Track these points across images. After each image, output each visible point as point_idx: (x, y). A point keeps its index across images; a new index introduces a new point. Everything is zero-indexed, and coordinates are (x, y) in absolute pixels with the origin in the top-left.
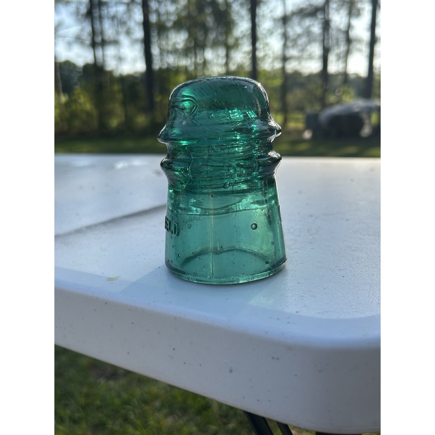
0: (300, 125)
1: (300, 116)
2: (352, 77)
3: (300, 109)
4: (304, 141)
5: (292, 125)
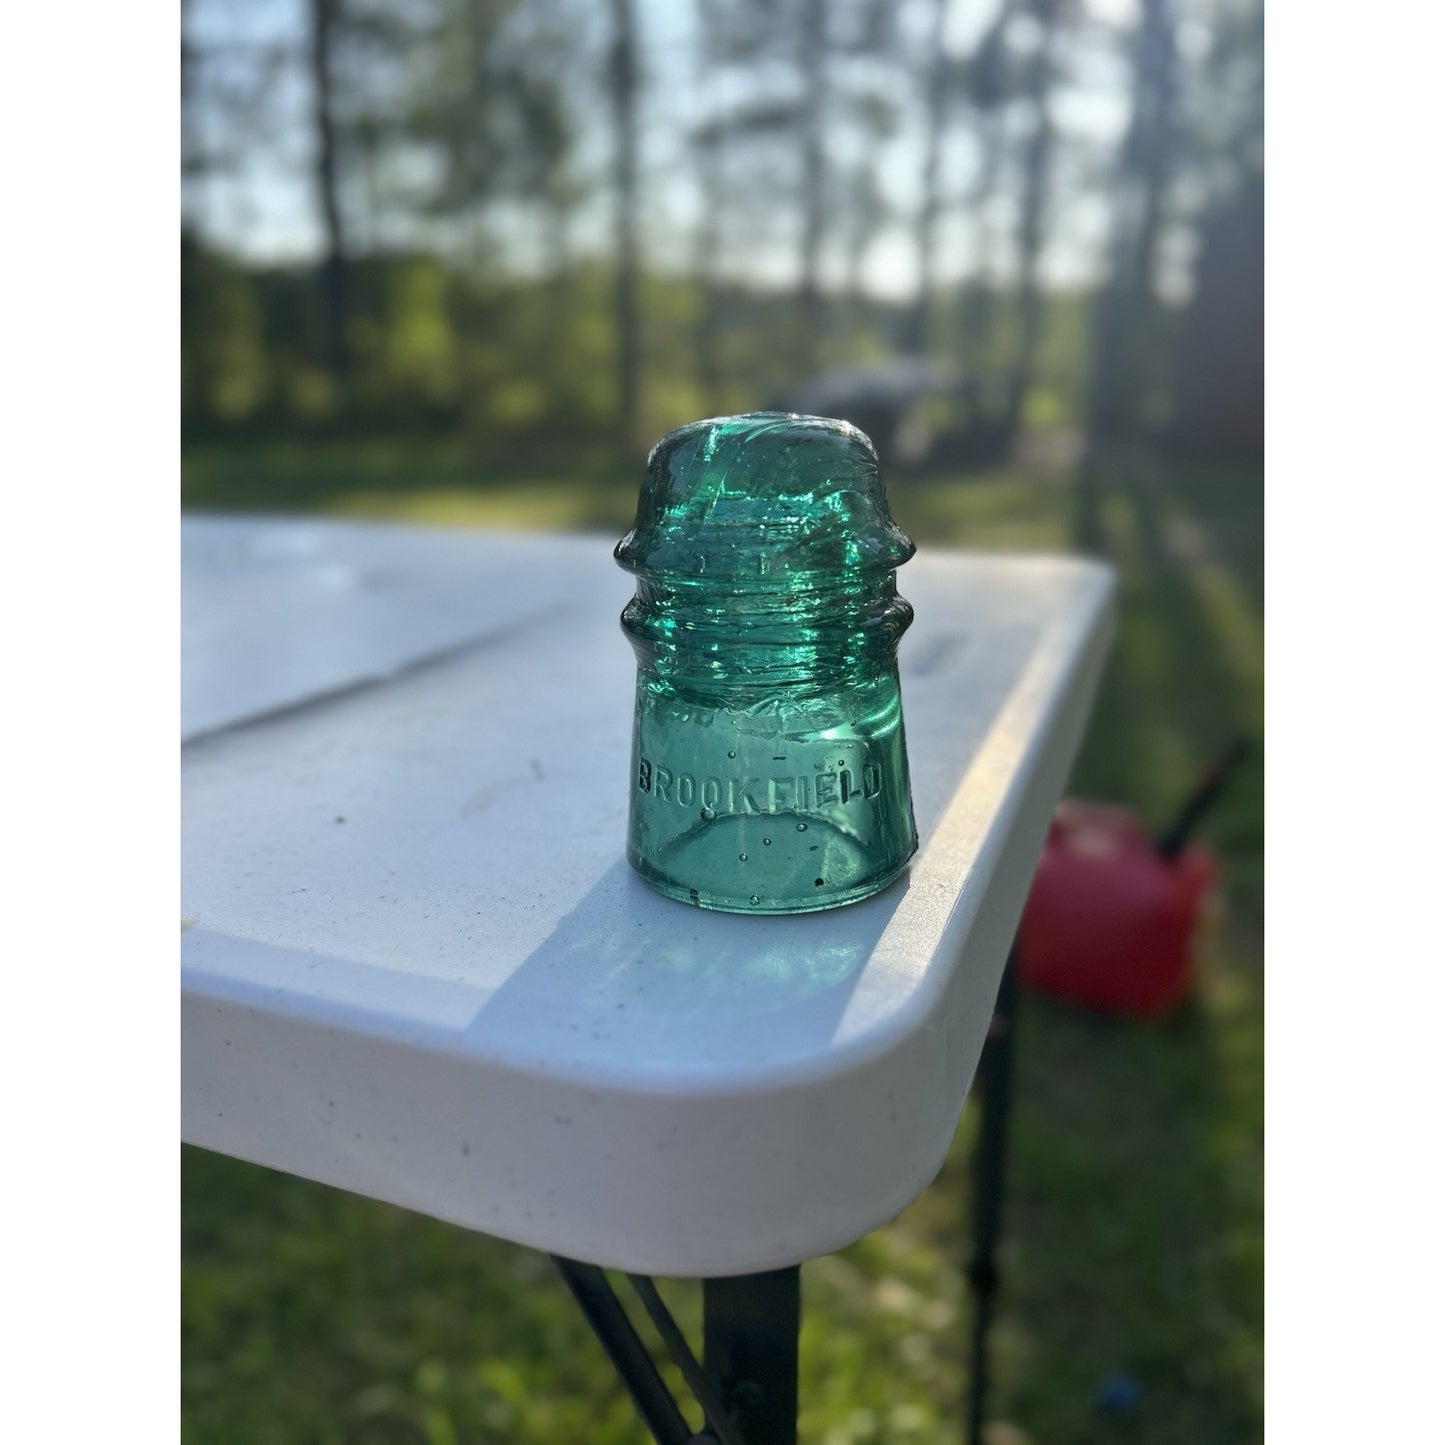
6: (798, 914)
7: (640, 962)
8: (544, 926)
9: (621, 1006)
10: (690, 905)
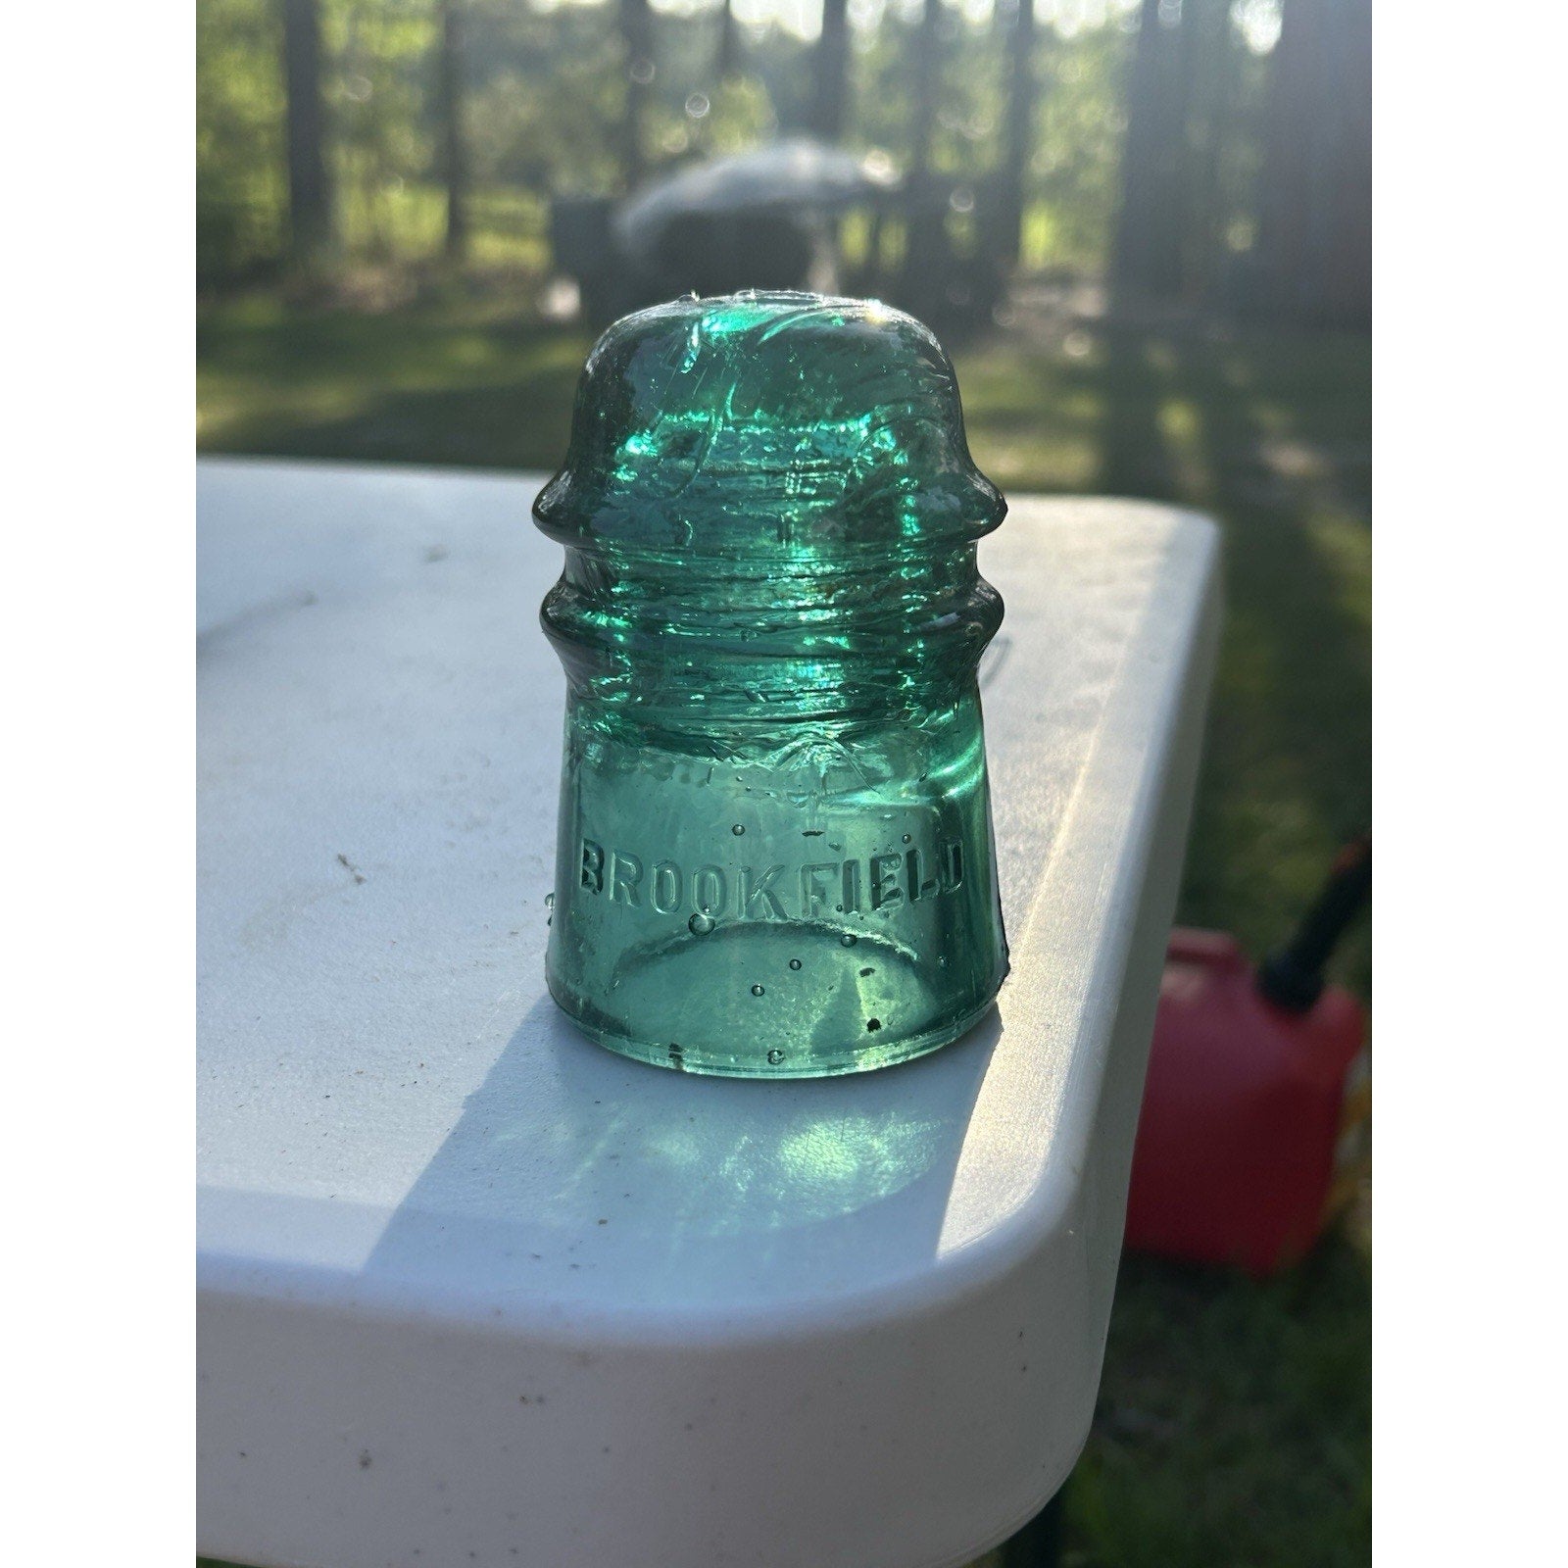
0: (531, 253)
1: (533, 209)
2: (759, 36)
3: (530, 174)
4: (552, 330)
5: (489, 248)
6: (840, 1077)
7: (614, 1157)
8: (443, 1114)
9: (602, 1222)
10: (667, 1070)
